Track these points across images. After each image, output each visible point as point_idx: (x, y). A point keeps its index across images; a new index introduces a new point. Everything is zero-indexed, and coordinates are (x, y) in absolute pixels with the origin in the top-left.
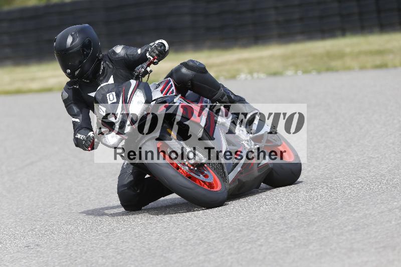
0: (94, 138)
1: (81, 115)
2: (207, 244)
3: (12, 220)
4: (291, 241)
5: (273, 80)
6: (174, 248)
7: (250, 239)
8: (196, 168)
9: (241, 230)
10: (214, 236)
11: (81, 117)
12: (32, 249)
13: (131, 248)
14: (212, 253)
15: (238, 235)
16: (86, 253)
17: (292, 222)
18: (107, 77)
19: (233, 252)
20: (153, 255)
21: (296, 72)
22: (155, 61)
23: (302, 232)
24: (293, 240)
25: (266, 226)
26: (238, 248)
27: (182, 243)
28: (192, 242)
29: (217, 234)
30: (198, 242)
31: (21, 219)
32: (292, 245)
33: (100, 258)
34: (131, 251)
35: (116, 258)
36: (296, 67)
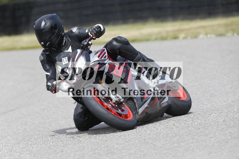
0: (56, 85)
1: (51, 70)
2: (179, 136)
3: (63, 122)
4: (229, 135)
5: (220, 39)
6: (159, 139)
7: (204, 134)
8: (116, 106)
9: (199, 129)
10: (183, 132)
11: (51, 72)
12: (75, 139)
13: (134, 139)
14: (182, 142)
15: (197, 131)
16: (107, 141)
17: (230, 124)
18: (67, 47)
19: (194, 141)
20: (147, 143)
21: (233, 34)
22: (94, 37)
23: (236, 130)
24: (230, 134)
25: (214, 126)
26: (197, 139)
27: (164, 136)
28: (170, 135)
29: (185, 130)
30: (174, 135)
31: (69, 121)
32: (230, 138)
33: (116, 144)
34: (134, 140)
35: (124, 145)
36: (233, 31)
